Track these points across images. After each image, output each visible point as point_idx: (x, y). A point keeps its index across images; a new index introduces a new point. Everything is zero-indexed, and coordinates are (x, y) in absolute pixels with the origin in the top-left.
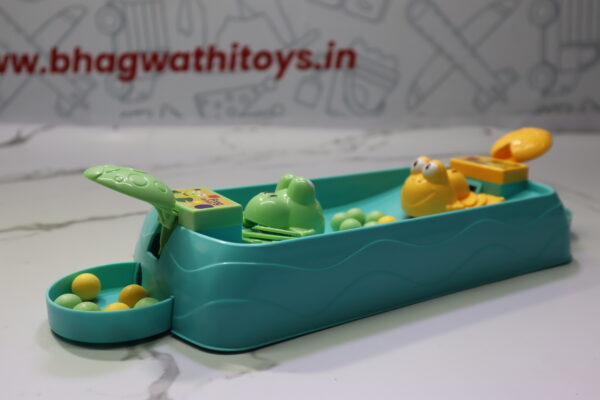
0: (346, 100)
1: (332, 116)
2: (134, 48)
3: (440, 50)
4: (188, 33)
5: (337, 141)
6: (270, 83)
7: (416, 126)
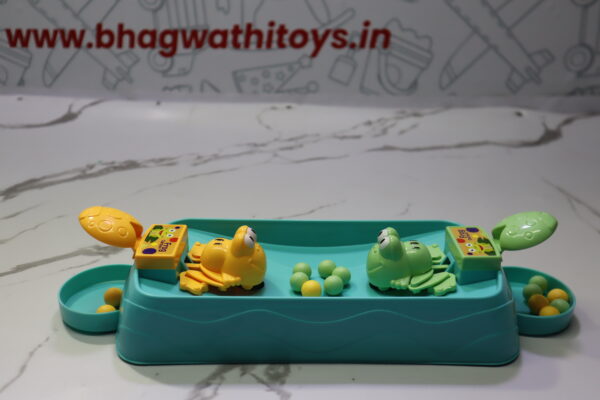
0: (379, 78)
1: (365, 94)
2: (175, 26)
3: (475, 30)
4: (227, 12)
5: (369, 123)
6: (306, 61)
7: (448, 106)
